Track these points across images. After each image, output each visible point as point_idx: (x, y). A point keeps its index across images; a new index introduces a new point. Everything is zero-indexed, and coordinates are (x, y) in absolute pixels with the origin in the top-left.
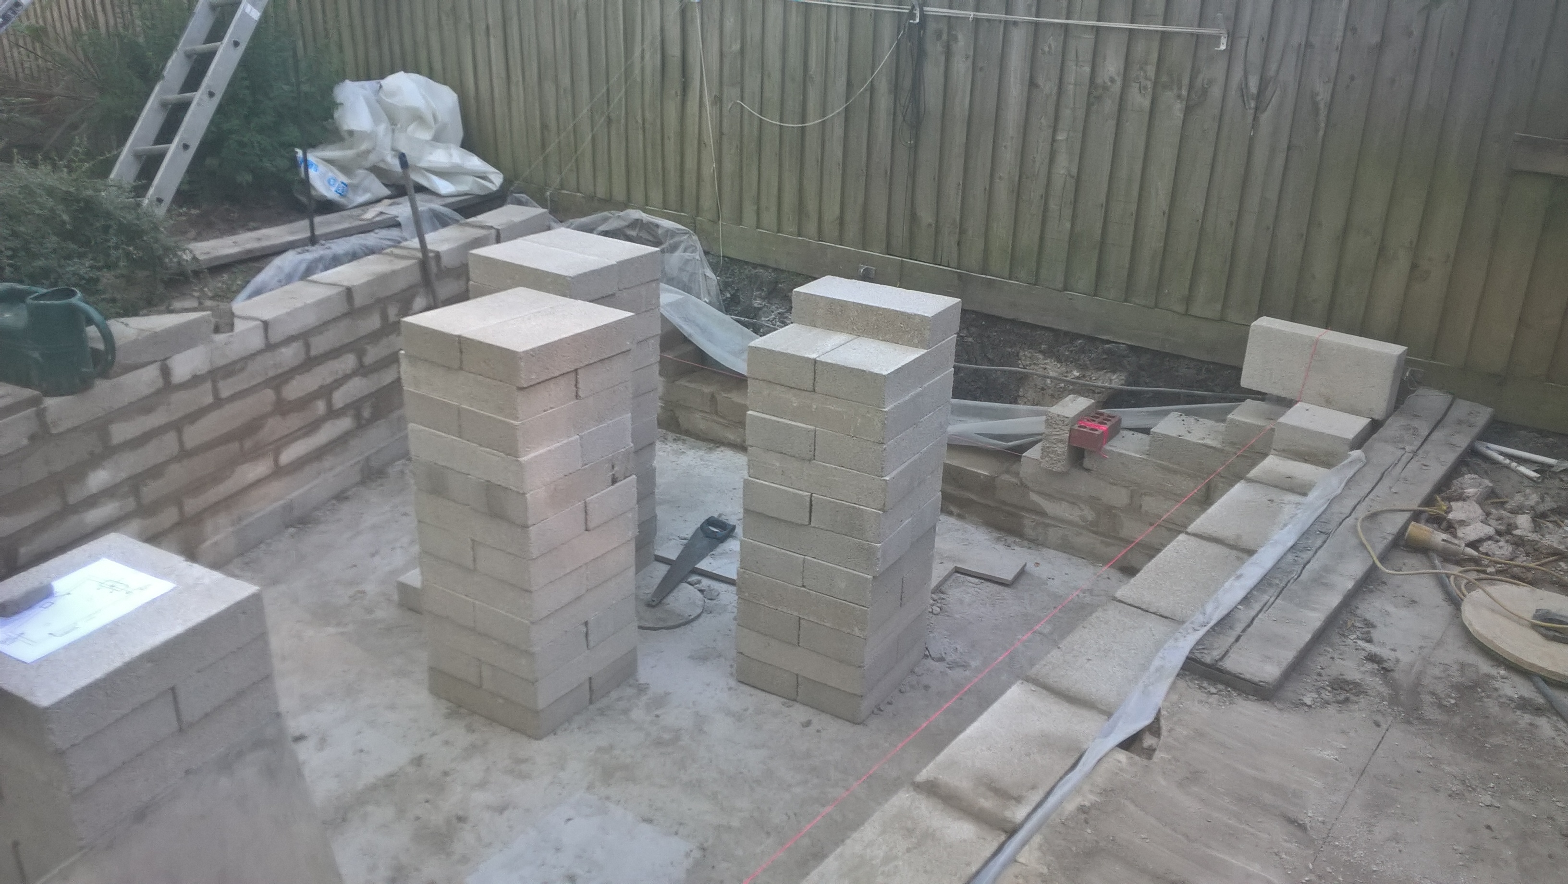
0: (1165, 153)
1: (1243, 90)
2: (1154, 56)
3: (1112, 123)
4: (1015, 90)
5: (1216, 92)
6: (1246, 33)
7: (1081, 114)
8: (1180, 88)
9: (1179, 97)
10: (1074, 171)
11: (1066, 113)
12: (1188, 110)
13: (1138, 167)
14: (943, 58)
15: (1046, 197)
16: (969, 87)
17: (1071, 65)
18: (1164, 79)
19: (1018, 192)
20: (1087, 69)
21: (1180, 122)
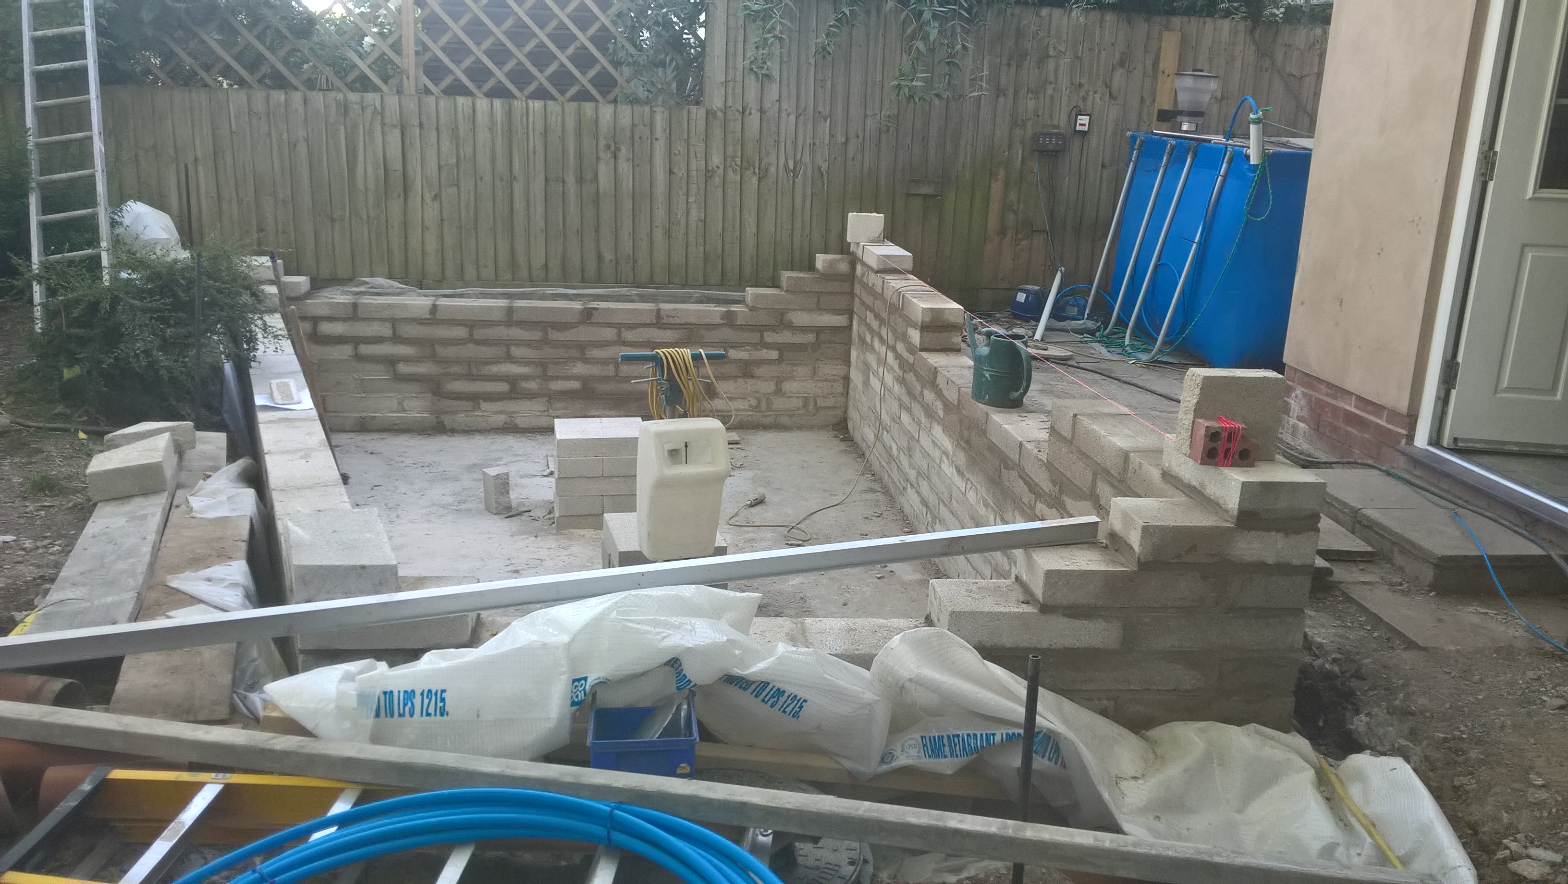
0: (751, 203)
1: (786, 167)
2: (739, 154)
3: (720, 190)
4: (661, 176)
5: (773, 170)
7: (702, 186)
8: (754, 169)
9: (754, 173)
10: (702, 217)
11: (693, 187)
12: (760, 180)
13: (737, 212)
14: (613, 160)
15: (686, 233)
16: (631, 177)
17: (693, 162)
18: (745, 164)
19: (668, 234)
20: (703, 162)
21: (756, 186)
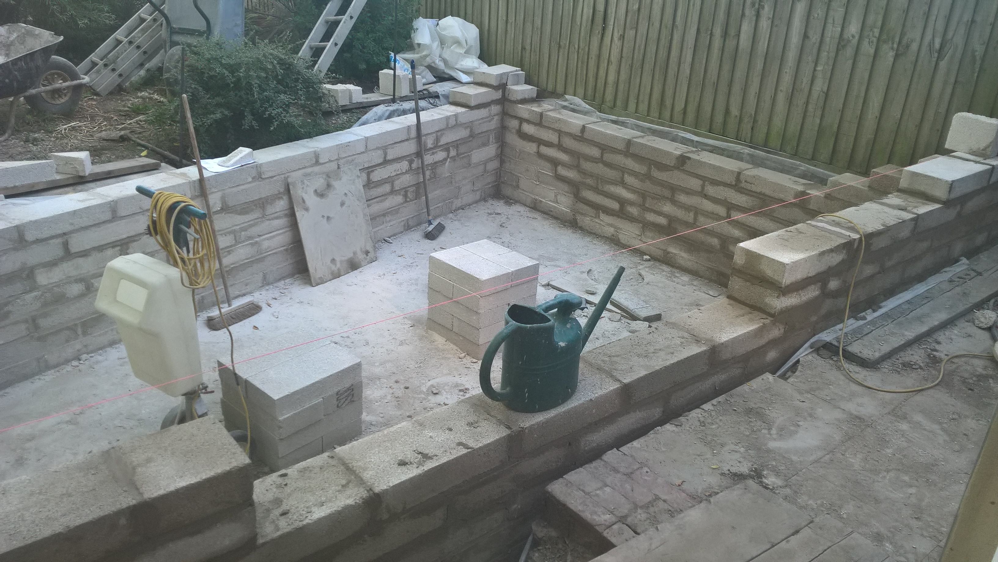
0: (880, 82)
1: (931, 46)
2: (879, 23)
3: (850, 62)
4: (795, 39)
5: (914, 47)
6: (936, 13)
7: (833, 54)
8: (893, 43)
9: (892, 48)
10: (825, 89)
11: (824, 54)
12: (897, 56)
13: (864, 88)
14: (754, 18)
15: (807, 103)
16: (768, 36)
17: (830, 27)
18: (884, 37)
19: (790, 100)
20: (839, 29)
21: (891, 63)
